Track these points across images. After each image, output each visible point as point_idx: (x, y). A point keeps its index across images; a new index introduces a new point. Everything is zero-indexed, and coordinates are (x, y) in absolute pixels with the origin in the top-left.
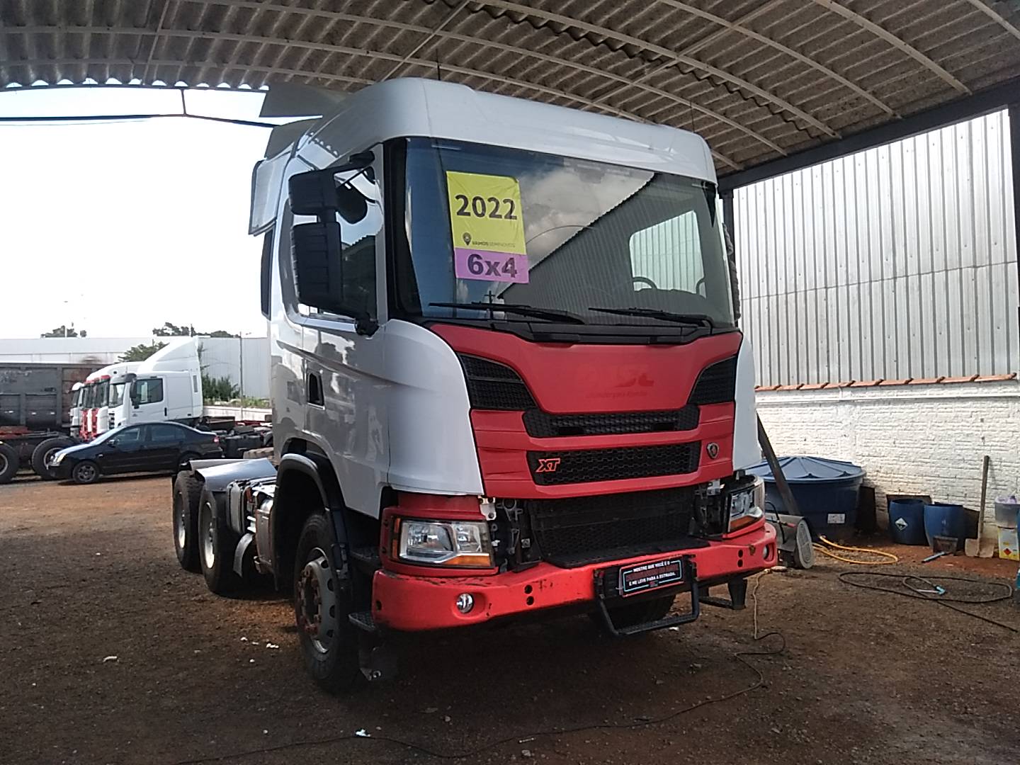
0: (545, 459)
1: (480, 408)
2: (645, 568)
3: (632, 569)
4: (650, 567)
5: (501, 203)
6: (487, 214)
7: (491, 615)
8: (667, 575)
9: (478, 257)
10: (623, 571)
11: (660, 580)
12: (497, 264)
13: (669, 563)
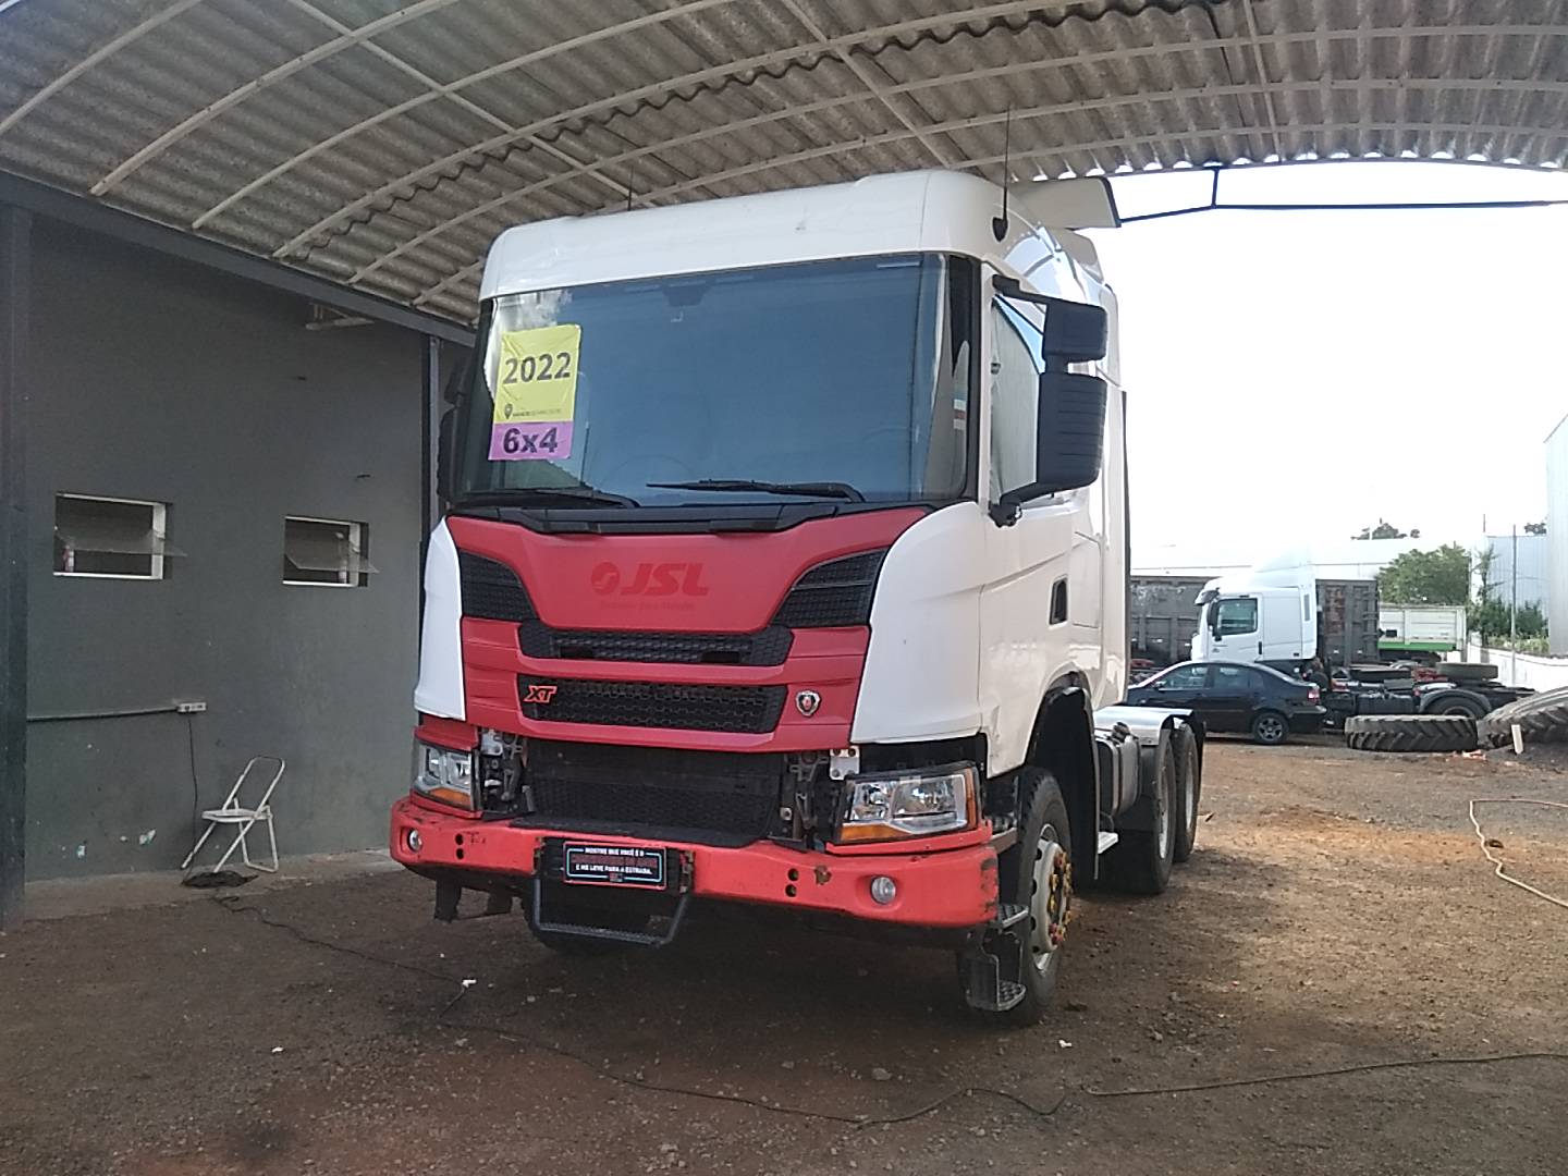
0: (538, 685)
1: (473, 616)
2: (604, 851)
3: (584, 847)
4: (611, 852)
5: (554, 358)
6: (535, 377)
7: (423, 858)
8: (637, 871)
9: (516, 431)
10: (569, 846)
11: (625, 874)
12: (535, 437)
13: (642, 854)
